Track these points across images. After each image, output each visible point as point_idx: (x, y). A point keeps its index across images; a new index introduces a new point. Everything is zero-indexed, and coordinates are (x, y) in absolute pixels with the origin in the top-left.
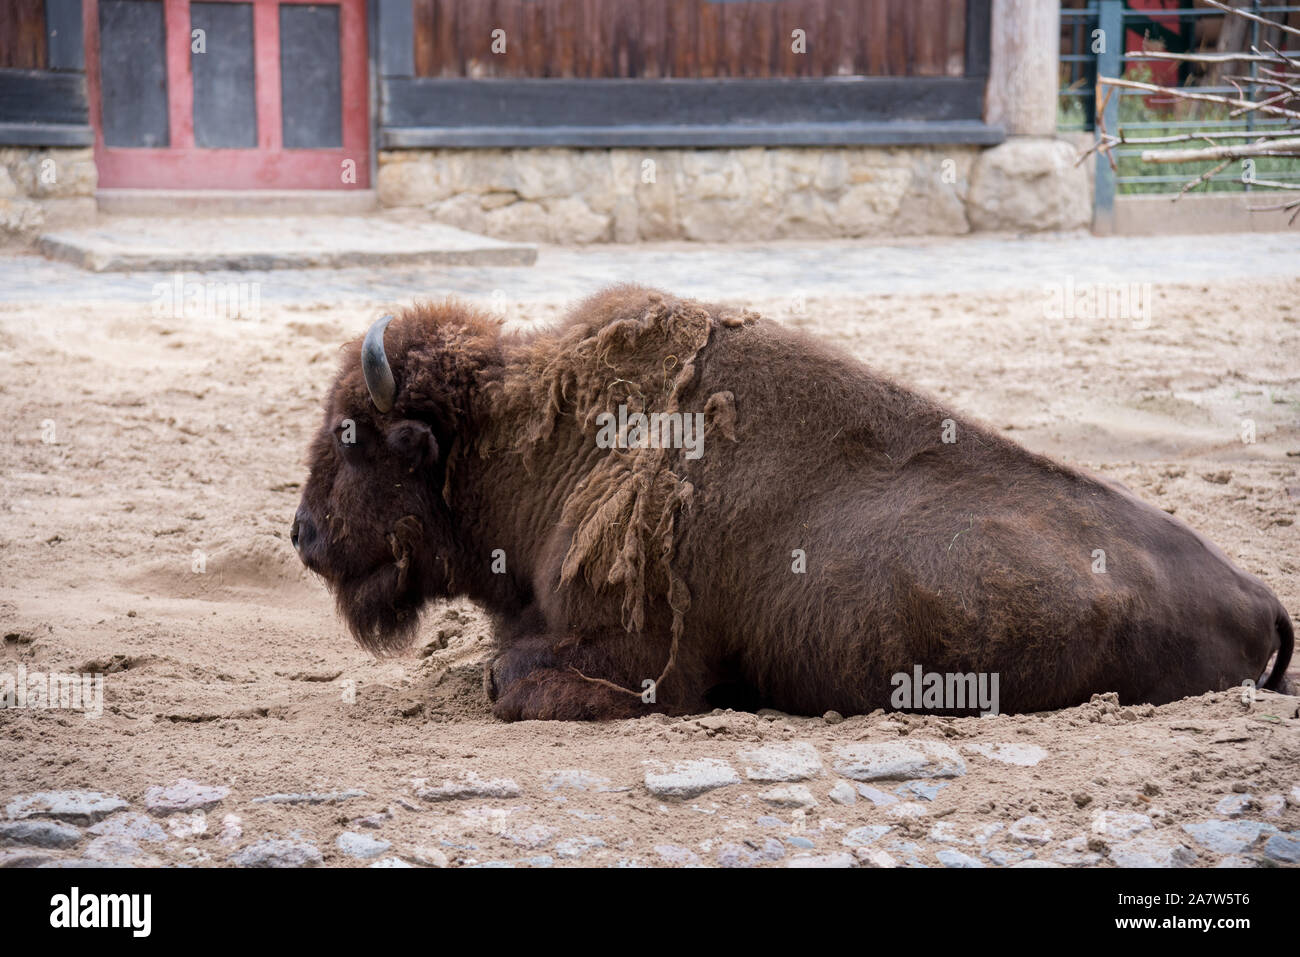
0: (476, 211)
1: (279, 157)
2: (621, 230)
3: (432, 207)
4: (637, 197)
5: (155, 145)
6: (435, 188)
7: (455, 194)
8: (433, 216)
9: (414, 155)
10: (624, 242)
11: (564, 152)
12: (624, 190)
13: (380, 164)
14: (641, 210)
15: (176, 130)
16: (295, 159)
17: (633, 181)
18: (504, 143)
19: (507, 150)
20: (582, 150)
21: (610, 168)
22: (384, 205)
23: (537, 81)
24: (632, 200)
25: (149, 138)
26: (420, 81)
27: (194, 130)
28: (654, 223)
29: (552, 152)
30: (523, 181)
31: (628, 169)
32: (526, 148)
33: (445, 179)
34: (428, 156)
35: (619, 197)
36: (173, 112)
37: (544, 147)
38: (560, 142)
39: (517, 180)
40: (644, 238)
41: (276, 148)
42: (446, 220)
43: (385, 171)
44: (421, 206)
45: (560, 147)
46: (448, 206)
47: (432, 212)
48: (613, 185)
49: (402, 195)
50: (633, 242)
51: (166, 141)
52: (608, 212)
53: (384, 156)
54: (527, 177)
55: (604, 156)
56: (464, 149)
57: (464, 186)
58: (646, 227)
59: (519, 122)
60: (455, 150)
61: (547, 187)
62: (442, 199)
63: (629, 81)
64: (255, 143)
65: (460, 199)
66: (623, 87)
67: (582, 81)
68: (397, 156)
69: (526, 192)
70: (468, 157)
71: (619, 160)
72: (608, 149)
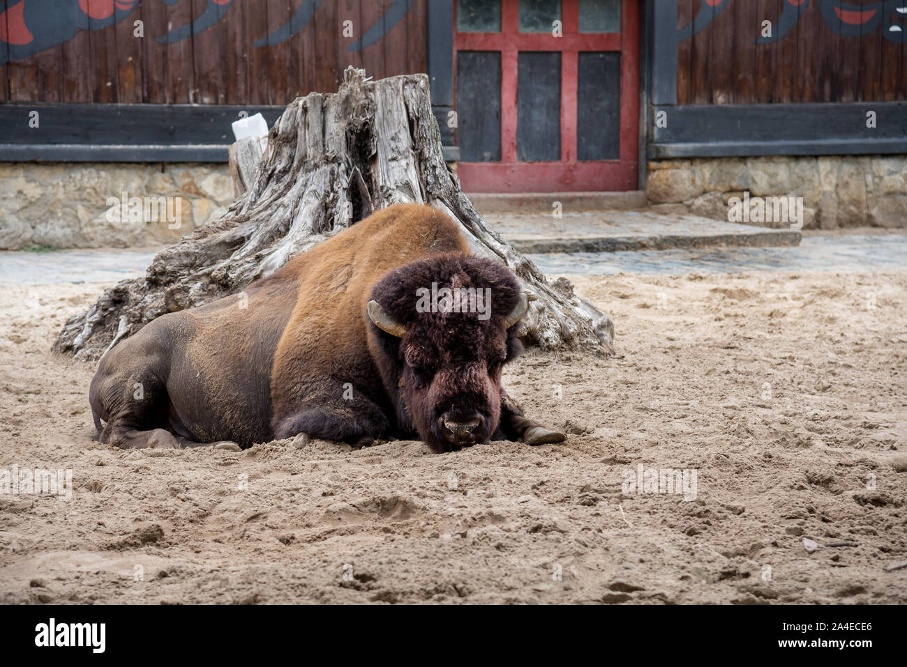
0: (720, 205)
1: (575, 166)
2: (825, 218)
3: (689, 203)
4: (837, 194)
5: (491, 159)
6: (691, 188)
7: (705, 192)
8: (690, 210)
9: (677, 164)
10: (827, 228)
11: (784, 159)
12: (828, 188)
13: (649, 171)
14: (840, 203)
15: (506, 147)
16: (586, 168)
17: (834, 181)
18: (742, 154)
19: (743, 159)
20: (797, 158)
21: (818, 171)
22: (653, 202)
23: (764, 106)
24: (834, 195)
25: (487, 155)
26: (681, 108)
27: (518, 148)
28: (849, 213)
29: (775, 159)
30: (754, 181)
31: (831, 172)
32: (757, 157)
33: (698, 182)
34: (687, 164)
35: (824, 193)
36: (504, 134)
37: (769, 156)
38: (782, 152)
39: (750, 181)
40: (841, 225)
41: (573, 160)
42: (698, 212)
43: (653, 176)
44: (681, 202)
45: (782, 156)
46: (699, 202)
47: (689, 206)
48: (820, 183)
49: (667, 194)
50: (833, 229)
51: (498, 157)
52: (816, 205)
53: (653, 165)
54: (757, 179)
55: (814, 162)
56: (713, 158)
57: (712, 187)
58: (844, 216)
59: (749, 137)
60: (706, 158)
61: (772, 186)
62: (696, 197)
63: (832, 104)
64: (559, 157)
65: (708, 196)
66: (827, 109)
67: (798, 105)
68: (665, 164)
69: (756, 191)
70: (715, 164)
71: (824, 165)
72: (816, 157)
